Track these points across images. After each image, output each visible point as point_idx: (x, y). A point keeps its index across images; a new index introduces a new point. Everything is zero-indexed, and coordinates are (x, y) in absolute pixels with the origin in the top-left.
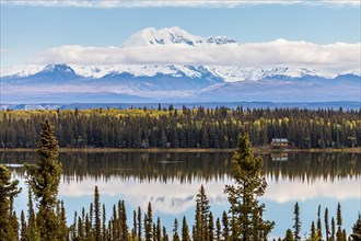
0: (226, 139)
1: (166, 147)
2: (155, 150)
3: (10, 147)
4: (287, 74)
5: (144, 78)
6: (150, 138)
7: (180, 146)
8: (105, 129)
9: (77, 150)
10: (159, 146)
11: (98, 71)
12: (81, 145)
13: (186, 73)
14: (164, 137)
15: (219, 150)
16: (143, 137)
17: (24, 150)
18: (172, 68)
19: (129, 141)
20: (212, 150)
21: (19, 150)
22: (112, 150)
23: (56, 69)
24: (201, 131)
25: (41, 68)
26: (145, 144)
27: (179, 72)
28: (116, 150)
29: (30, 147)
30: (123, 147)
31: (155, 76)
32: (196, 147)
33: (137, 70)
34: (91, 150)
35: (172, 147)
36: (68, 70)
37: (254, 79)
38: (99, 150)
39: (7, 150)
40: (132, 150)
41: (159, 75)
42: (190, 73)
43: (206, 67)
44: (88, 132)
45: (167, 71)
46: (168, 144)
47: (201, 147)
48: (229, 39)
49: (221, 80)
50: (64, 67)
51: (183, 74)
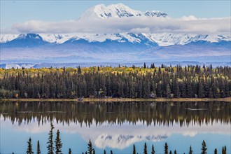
0: (218, 90)
1: (170, 98)
2: (162, 100)
3: (44, 97)
4: (207, 39)
5: (96, 44)
6: (157, 90)
7: (182, 97)
8: (121, 83)
9: (98, 100)
10: (164, 96)
11: (60, 38)
12: (102, 96)
13: (129, 40)
14: (168, 90)
15: (213, 100)
16: (152, 90)
17: (56, 100)
18: (118, 35)
19: (141, 92)
20: (207, 100)
21: (52, 100)
22: (127, 100)
23: (28, 36)
24: (198, 85)
25: (16, 36)
26: (153, 94)
27: (124, 39)
28: (130, 100)
29: (61, 97)
30: (135, 98)
31: (104, 42)
32: (194, 97)
33: (91, 37)
34: (110, 100)
35: (175, 97)
36: (37, 37)
37: (181, 43)
38: (116, 100)
39: (42, 100)
40: (143, 100)
41: (108, 41)
42: (132, 39)
43: (144, 34)
44: (107, 86)
45: (114, 38)
46: (172, 95)
47: (198, 97)
48: (162, 12)
49: (156, 44)
50: (34, 35)
51: (127, 40)
